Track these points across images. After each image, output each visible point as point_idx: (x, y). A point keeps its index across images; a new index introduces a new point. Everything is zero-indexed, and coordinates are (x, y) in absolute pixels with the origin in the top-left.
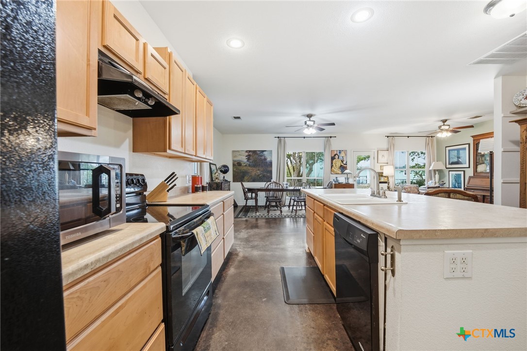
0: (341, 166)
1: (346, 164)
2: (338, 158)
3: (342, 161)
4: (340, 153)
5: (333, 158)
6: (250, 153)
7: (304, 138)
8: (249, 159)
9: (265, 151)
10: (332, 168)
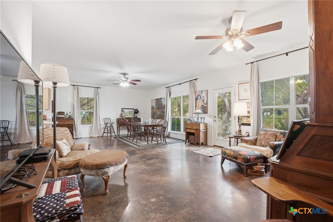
0: (203, 106)
1: (207, 104)
2: (200, 98)
3: (203, 101)
4: (201, 93)
6: (157, 101)
7: (180, 84)
8: (156, 104)
9: (162, 98)
10: (196, 108)
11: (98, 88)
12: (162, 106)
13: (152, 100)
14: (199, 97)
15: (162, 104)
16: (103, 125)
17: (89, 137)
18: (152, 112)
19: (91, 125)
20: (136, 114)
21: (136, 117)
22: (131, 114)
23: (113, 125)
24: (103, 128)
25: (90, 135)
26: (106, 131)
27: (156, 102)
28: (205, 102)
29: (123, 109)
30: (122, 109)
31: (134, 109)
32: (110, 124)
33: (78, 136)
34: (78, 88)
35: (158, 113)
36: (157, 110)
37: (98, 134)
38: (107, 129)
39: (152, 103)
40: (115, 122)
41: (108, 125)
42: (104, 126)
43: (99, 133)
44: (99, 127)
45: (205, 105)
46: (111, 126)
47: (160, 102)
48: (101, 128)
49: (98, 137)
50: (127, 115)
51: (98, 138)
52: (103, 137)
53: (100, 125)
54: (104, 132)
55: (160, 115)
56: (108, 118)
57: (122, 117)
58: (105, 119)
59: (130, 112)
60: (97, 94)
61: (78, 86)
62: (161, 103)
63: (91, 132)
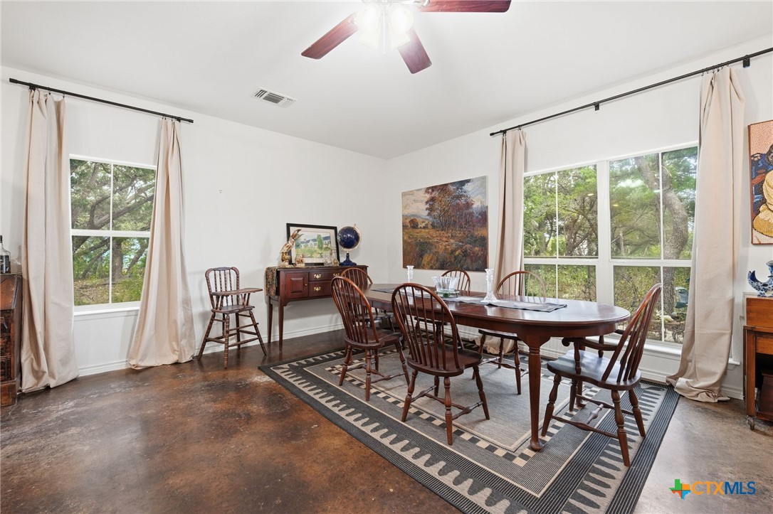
5: (762, 165)
6: (436, 194)
7: (597, 106)
8: (431, 209)
9: (468, 181)
10: (756, 211)
11: (179, 119)
12: (471, 214)
13: (404, 194)
15: (468, 205)
16: (202, 300)
17: (123, 367)
18: (404, 241)
19: (136, 306)
20: (347, 250)
21: (348, 262)
22: (327, 248)
23: (251, 304)
24: (203, 315)
25: (129, 357)
26: (217, 330)
27: (433, 199)
29: (293, 230)
30: (289, 226)
31: (335, 228)
32: (235, 297)
33: (52, 375)
34: (58, 106)
35: (446, 243)
36: (433, 232)
37: (174, 351)
38: (225, 321)
39: (405, 207)
40: (261, 283)
41: (228, 302)
42: (209, 307)
43: (183, 342)
44: (180, 315)
46: (245, 309)
47: (459, 197)
48: (189, 321)
49: (176, 364)
50: (312, 253)
51: (174, 369)
52: (201, 364)
53: (187, 302)
54: (206, 340)
55: (453, 252)
56: (224, 269)
57: (290, 262)
58: (212, 274)
59: (320, 241)
60: (171, 147)
61: (58, 97)
62: (463, 201)
63: (139, 342)
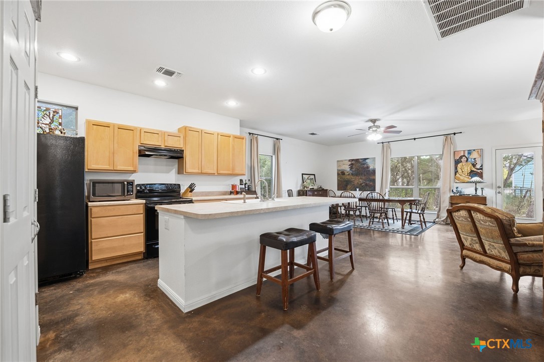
0: (472, 171)
1: (481, 169)
2: (467, 161)
3: (474, 165)
4: (469, 153)
5: (457, 162)
6: (353, 162)
7: (415, 139)
8: (351, 168)
9: (368, 159)
10: (456, 174)
12: (369, 171)
13: (338, 161)
14: (464, 159)
18: (338, 180)
27: (352, 164)
28: (478, 166)
30: (303, 174)
34: (256, 138)
35: (358, 181)
36: (352, 177)
39: (338, 166)
45: (479, 171)
47: (364, 164)
61: (256, 136)
62: (366, 166)
